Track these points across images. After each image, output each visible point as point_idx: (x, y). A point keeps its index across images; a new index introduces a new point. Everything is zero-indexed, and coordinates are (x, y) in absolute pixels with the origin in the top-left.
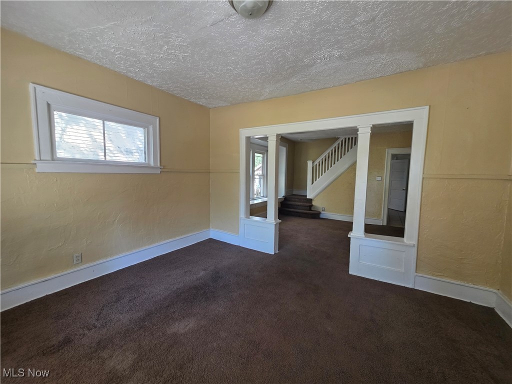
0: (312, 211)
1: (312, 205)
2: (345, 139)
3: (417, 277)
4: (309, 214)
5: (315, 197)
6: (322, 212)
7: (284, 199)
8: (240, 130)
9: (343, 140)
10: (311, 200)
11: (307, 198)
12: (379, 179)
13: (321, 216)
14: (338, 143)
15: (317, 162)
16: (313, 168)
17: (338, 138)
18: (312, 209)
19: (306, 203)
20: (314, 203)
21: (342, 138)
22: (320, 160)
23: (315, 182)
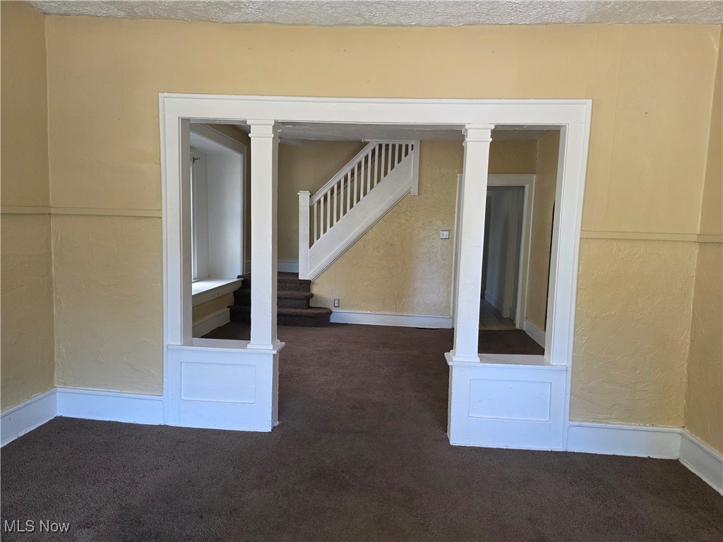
0: (311, 308)
1: (312, 296)
2: (380, 146)
3: (572, 428)
4: (308, 316)
5: (318, 276)
6: (334, 310)
7: (240, 285)
8: (161, 95)
9: (375, 149)
10: (308, 283)
11: (301, 278)
12: (446, 234)
13: (333, 319)
14: (365, 154)
15: (319, 196)
16: (311, 208)
17: (366, 144)
18: (312, 304)
19: (298, 290)
20: (315, 290)
21: (373, 144)
22: (326, 189)
23: (316, 242)
